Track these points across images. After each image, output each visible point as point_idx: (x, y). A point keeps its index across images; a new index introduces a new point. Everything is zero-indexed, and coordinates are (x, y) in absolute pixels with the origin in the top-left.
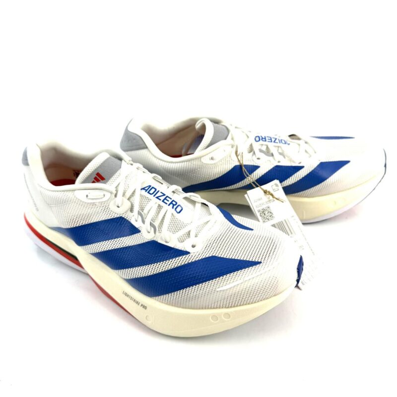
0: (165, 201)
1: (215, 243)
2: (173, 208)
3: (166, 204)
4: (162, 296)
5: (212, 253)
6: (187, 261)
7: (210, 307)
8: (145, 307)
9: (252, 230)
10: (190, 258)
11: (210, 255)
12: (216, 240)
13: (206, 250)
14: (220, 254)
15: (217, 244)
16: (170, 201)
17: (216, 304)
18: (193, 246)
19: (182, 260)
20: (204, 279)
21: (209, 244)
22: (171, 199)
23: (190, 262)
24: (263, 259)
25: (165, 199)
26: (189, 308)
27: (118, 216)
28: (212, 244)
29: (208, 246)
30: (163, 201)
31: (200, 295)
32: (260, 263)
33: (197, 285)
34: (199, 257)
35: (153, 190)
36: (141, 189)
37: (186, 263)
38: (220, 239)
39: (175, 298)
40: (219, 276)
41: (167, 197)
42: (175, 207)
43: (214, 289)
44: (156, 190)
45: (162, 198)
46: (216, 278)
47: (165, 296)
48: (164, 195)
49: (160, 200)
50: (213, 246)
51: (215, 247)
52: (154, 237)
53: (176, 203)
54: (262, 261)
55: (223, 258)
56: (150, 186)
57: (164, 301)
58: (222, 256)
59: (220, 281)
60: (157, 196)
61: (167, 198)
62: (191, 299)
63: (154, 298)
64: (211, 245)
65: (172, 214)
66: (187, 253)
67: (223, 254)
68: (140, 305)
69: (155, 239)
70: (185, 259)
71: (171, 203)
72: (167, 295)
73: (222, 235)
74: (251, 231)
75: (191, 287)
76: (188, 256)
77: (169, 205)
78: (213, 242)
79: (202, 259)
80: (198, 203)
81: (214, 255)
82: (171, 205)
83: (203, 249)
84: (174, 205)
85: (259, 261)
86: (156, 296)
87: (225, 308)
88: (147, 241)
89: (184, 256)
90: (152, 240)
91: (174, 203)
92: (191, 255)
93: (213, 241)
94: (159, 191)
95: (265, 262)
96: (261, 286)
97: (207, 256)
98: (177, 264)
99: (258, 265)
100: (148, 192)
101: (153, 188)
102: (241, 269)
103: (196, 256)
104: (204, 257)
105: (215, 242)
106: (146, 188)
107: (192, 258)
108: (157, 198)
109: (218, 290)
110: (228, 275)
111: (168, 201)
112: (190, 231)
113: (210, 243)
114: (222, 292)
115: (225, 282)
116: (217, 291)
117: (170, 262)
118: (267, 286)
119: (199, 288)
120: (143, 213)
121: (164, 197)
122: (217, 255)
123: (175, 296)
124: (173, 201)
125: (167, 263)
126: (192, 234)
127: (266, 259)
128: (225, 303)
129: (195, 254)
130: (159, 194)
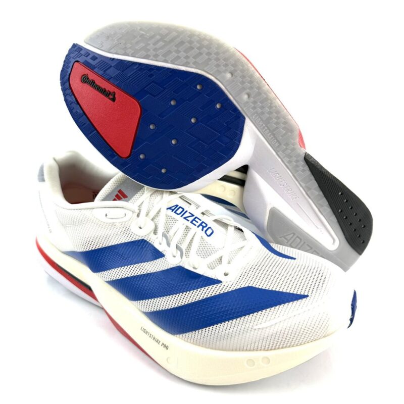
0: (194, 222)
1: (251, 272)
2: (202, 230)
3: (195, 225)
4: (187, 334)
5: (249, 282)
6: (219, 291)
7: (245, 348)
8: (166, 347)
9: (295, 259)
10: (221, 288)
11: (246, 286)
12: (253, 268)
13: (240, 279)
14: (258, 284)
15: (254, 273)
16: (200, 222)
17: (253, 345)
18: (226, 275)
19: (212, 290)
20: (239, 314)
21: (244, 273)
22: (200, 220)
23: (222, 292)
24: (310, 292)
25: (194, 220)
26: (219, 349)
27: (140, 238)
28: (247, 272)
29: (243, 274)
30: (192, 222)
31: (234, 333)
32: (307, 296)
33: (231, 321)
34: (232, 287)
35: (180, 210)
36: (167, 209)
37: (217, 293)
38: (257, 267)
39: (203, 336)
40: (257, 311)
41: (196, 217)
42: (205, 229)
43: (250, 327)
44: (183, 209)
45: (191, 219)
46: (253, 313)
47: (191, 333)
48: (193, 215)
49: (188, 221)
50: (249, 275)
51: (252, 276)
52: (181, 262)
53: (207, 225)
54: (309, 294)
55: (261, 289)
56: (177, 206)
57: (189, 340)
58: (260, 287)
59: (258, 316)
60: (185, 216)
61: (196, 219)
62: (222, 338)
63: (178, 336)
64: (247, 274)
65: (202, 238)
66: (219, 282)
67: (261, 285)
68: (161, 344)
69: (181, 264)
70: (217, 289)
71: (201, 224)
72: (194, 332)
73: (259, 263)
74: (293, 260)
75: (223, 323)
76: (219, 285)
77: (198, 227)
78: (248, 271)
79: (236, 290)
80: (231, 226)
81: (250, 285)
82: (201, 227)
83: (238, 279)
84: (203, 227)
85: (306, 294)
86: (180, 334)
87: (264, 350)
88: (172, 266)
89: (215, 286)
90: (178, 265)
91: (204, 225)
92: (223, 284)
93: (249, 269)
94: (187, 211)
95: (313, 295)
96: (309, 324)
97: (242, 286)
98: (206, 294)
99: (304, 299)
100: (175, 212)
101: (180, 207)
102: (284, 303)
103: (229, 286)
104: (238, 287)
105: (252, 270)
106: (173, 208)
107: (224, 289)
108: (185, 218)
109: (255, 327)
110: (268, 310)
111: (197, 222)
112: (222, 257)
113: (245, 271)
114: (260, 330)
115: (265, 319)
116: (255, 330)
117: (198, 292)
118: (317, 325)
119: (233, 325)
120: (168, 235)
121: (193, 218)
122: (254, 286)
123: (203, 334)
124: (203, 222)
125: (194, 293)
126: (225, 261)
127: (314, 292)
128: (264, 345)
129: (227, 284)
130: (187, 215)
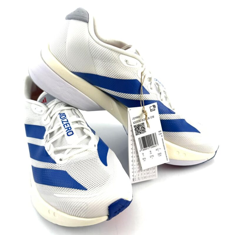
0: (65, 126)
2: (66, 131)
3: (65, 127)
6: (52, 167)
11: (65, 170)
14: (70, 172)
15: (75, 165)
16: (68, 126)
17: (52, 203)
18: (61, 160)
19: (49, 166)
25: (66, 124)
27: (43, 126)
28: (72, 163)
29: (69, 163)
30: (64, 125)
31: (47, 193)
32: (86, 189)
36: (59, 114)
38: (79, 162)
41: (68, 123)
42: (68, 131)
43: (53, 193)
45: (65, 123)
48: (68, 121)
51: (72, 166)
52: (45, 144)
53: (71, 129)
54: (88, 189)
55: (69, 175)
59: (58, 189)
60: (63, 120)
61: (68, 125)
65: (64, 135)
66: (54, 162)
71: (68, 128)
73: (83, 161)
77: (65, 129)
82: (67, 129)
83: (65, 165)
84: (68, 130)
89: (52, 164)
91: (70, 128)
92: (56, 165)
93: (75, 162)
94: (66, 118)
98: (46, 167)
99: (84, 191)
100: (60, 117)
101: (65, 115)
103: (58, 167)
104: (61, 169)
106: (62, 114)
108: (63, 122)
110: (64, 188)
111: (67, 126)
115: (60, 192)
116: (54, 196)
122: (67, 172)
124: (70, 127)
128: (55, 205)
129: (58, 165)
130: (65, 120)
